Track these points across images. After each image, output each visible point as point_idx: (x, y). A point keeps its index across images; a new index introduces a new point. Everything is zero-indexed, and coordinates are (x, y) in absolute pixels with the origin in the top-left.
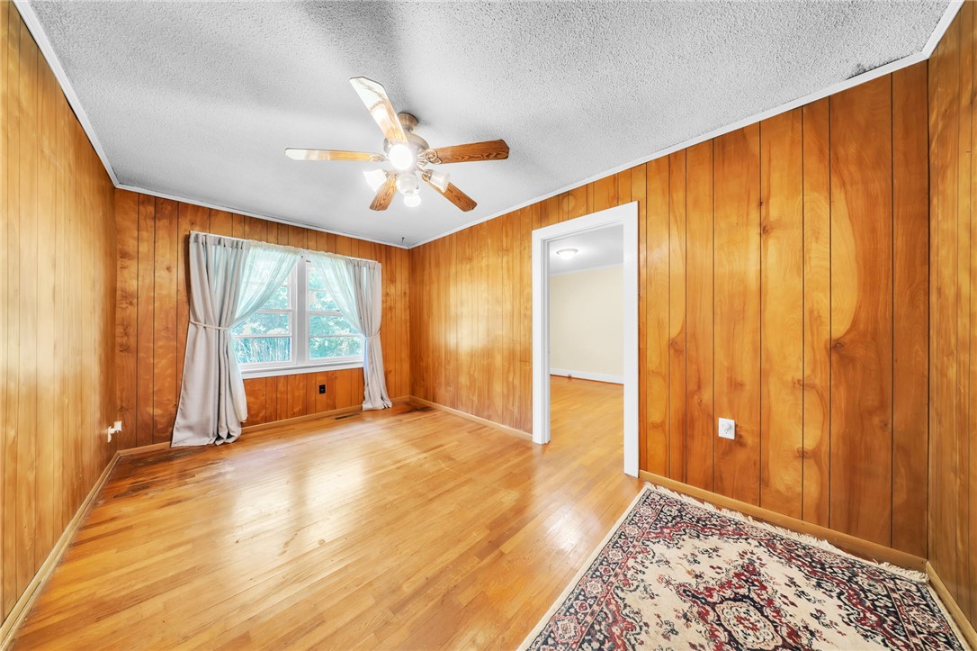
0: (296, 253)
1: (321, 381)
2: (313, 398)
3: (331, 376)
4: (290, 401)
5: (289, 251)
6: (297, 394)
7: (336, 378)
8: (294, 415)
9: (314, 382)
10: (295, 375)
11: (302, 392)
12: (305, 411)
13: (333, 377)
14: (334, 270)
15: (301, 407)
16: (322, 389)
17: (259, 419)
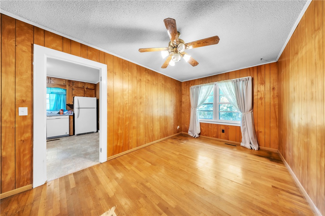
0: (213, 84)
1: (223, 128)
2: (220, 134)
3: (227, 127)
4: (212, 132)
5: (211, 84)
6: (214, 130)
7: (229, 128)
8: (213, 137)
9: (220, 127)
10: (214, 124)
11: (216, 130)
12: (217, 137)
13: (228, 128)
14: (226, 86)
15: (216, 135)
16: (223, 131)
17: (204, 134)
